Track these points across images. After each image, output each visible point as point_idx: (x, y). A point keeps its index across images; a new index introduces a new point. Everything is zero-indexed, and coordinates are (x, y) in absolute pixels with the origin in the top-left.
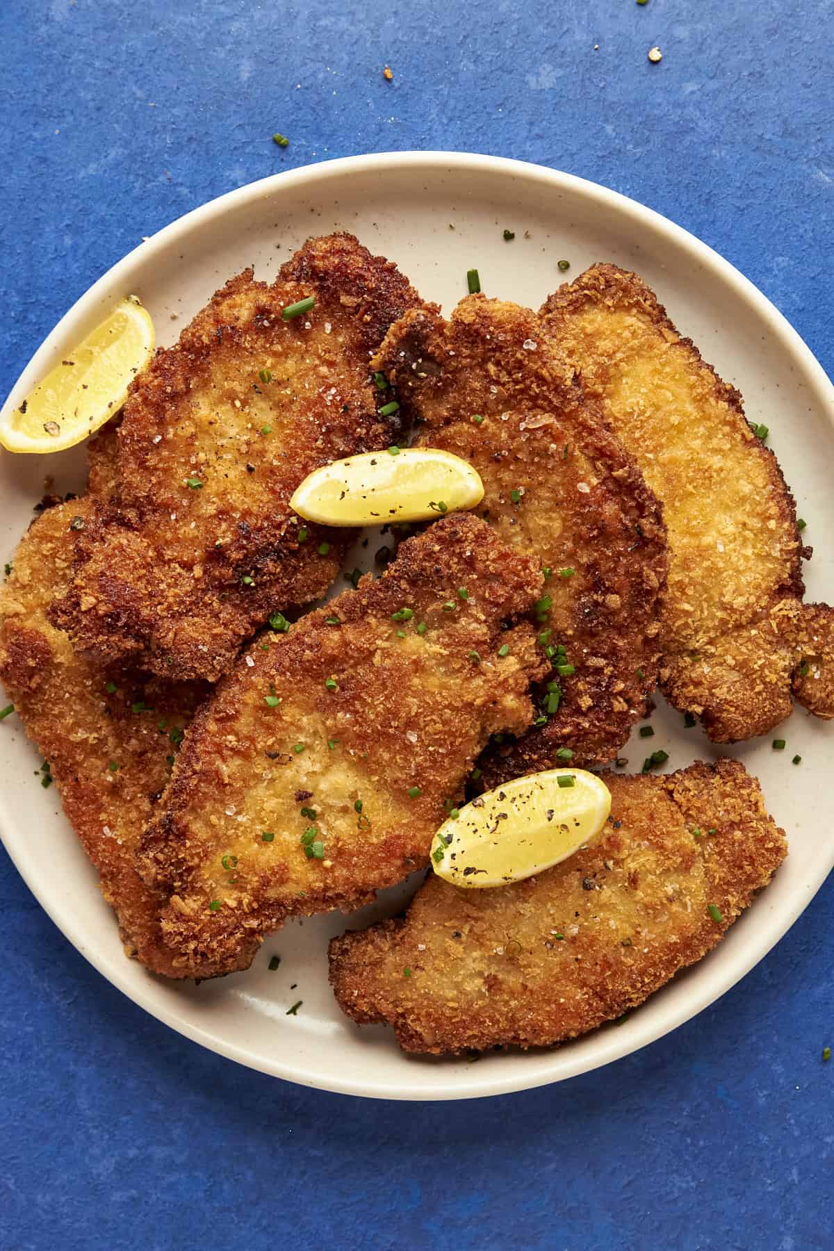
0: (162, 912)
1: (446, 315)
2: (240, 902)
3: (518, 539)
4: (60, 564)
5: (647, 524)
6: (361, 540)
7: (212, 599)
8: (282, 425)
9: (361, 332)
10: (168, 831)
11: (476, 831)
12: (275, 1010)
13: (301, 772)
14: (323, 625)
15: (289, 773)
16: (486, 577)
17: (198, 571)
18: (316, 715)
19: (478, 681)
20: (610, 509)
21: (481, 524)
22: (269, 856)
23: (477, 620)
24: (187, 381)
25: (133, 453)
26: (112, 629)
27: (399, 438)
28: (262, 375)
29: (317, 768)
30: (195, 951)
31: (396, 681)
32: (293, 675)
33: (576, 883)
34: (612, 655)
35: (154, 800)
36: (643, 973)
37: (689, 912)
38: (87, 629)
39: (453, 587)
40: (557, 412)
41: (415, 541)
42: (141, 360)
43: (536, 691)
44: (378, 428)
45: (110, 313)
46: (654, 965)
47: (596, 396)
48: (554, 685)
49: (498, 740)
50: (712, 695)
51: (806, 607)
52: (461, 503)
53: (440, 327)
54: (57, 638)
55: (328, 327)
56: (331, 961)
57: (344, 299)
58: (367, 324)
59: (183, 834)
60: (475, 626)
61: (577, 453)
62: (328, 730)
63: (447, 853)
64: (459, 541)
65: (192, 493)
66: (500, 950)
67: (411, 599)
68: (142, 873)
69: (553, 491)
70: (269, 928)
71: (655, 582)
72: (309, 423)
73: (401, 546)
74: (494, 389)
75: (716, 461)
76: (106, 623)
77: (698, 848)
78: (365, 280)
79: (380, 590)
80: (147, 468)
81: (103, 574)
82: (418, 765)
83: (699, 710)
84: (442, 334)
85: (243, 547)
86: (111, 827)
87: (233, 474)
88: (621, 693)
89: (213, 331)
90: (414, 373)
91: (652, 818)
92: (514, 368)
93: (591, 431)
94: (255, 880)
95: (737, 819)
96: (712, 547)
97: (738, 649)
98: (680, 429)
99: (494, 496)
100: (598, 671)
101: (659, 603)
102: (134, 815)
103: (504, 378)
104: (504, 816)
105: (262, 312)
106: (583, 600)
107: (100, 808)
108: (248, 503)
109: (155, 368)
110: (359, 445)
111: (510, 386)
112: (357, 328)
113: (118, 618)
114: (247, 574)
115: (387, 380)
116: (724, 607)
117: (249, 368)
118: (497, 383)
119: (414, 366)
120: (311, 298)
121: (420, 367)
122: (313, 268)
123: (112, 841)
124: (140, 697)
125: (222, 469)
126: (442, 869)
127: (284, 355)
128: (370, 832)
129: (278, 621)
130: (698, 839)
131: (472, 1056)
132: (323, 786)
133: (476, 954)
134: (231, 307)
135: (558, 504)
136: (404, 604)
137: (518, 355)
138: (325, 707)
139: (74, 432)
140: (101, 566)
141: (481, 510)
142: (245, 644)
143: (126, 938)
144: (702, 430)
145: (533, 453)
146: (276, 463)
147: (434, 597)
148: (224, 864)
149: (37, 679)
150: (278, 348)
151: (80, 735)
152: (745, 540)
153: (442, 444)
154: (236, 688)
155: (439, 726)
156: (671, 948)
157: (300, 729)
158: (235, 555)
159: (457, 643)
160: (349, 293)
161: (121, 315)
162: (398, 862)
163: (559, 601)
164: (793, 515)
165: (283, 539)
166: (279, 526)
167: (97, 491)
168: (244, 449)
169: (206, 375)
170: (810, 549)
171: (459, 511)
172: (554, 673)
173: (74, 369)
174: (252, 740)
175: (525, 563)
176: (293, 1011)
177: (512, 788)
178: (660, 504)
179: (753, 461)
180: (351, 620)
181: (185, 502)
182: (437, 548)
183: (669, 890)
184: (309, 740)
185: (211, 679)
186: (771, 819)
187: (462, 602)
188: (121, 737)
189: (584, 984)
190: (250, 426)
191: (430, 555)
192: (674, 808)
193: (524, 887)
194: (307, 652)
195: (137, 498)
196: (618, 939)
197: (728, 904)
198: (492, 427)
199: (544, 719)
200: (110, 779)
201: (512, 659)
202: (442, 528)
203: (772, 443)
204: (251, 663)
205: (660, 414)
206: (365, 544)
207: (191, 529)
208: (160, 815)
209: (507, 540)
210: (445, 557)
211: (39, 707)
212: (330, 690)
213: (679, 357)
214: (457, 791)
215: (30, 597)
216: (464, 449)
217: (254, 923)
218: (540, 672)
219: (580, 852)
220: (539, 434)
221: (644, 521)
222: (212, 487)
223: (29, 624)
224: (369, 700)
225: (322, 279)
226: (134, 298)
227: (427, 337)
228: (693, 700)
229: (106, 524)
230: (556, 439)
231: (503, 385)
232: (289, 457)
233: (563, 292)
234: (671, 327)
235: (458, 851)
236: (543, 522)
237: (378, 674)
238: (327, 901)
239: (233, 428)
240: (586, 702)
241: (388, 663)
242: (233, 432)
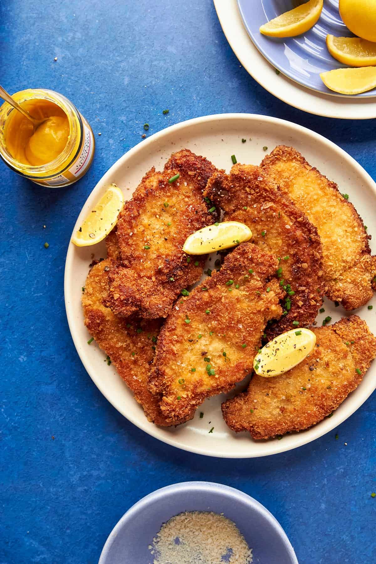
0: (160, 403)
1: (228, 173)
2: (188, 395)
3: (266, 249)
4: (103, 284)
5: (312, 236)
6: (209, 258)
7: (160, 288)
8: (174, 222)
9: (198, 184)
10: (158, 374)
11: (269, 356)
12: (204, 432)
13: (203, 344)
14: (201, 291)
15: (197, 346)
16: (258, 264)
17: (154, 279)
18: (204, 324)
19: (261, 302)
20: (299, 233)
21: (253, 245)
22: (196, 377)
23: (257, 280)
24: (138, 211)
25: (123, 240)
26: (127, 304)
27: (217, 219)
28: (164, 205)
29: (208, 343)
30: (175, 416)
31: (230, 307)
32: (193, 310)
33: (307, 369)
34: (307, 285)
35: (150, 364)
36: (336, 397)
37: (349, 373)
38: (118, 306)
39: (246, 269)
40: (272, 200)
41: (230, 255)
42: (120, 206)
43: (282, 302)
44: (209, 217)
45: (106, 191)
46: (340, 393)
47: (286, 193)
48: (288, 299)
49: (271, 322)
50: (345, 294)
51: (373, 257)
52: (244, 239)
53: (226, 178)
54: (105, 311)
55: (186, 184)
56: (223, 411)
57: (190, 173)
58: (199, 181)
59: (163, 374)
60: (256, 282)
61: (283, 215)
62: (209, 328)
63: (260, 366)
64: (246, 253)
65: (146, 250)
66: (284, 397)
67: (232, 277)
68: (151, 390)
69: (276, 230)
70: (199, 403)
71: (319, 257)
72: (184, 219)
73: (225, 258)
74: (250, 197)
75: (332, 210)
76: (124, 303)
77: (348, 349)
78: (196, 165)
79: (220, 275)
80: (129, 245)
81: (120, 285)
82: (244, 336)
83: (340, 300)
84: (227, 180)
85: (169, 268)
86: (136, 376)
87: (160, 242)
88: (313, 298)
89: (145, 192)
90: (219, 195)
91: (330, 341)
92: (256, 188)
93: (287, 206)
94: (191, 387)
95: (360, 336)
96: (336, 241)
97: (351, 276)
98: (317, 200)
99: (255, 235)
100: (303, 291)
101: (321, 263)
102: (144, 370)
103: (253, 192)
104: (278, 349)
105: (161, 182)
106: (294, 267)
107: (131, 369)
108: (167, 252)
109: (126, 209)
110: (204, 224)
111: (255, 195)
112: (196, 182)
113: (128, 300)
114: (171, 277)
115: (210, 200)
116: (344, 262)
117: (159, 203)
118: (250, 194)
119: (219, 193)
120: (178, 174)
121: (221, 194)
122: (177, 164)
123: (137, 381)
124: (138, 327)
125: (156, 241)
126: (259, 372)
127: (171, 196)
128: (230, 363)
129: (185, 292)
130: (348, 345)
131: (279, 437)
132: (211, 349)
133: (275, 400)
134: (149, 182)
135: (279, 234)
136: (230, 279)
137: (257, 183)
138: (206, 320)
139: (100, 236)
140: (119, 283)
141: (252, 241)
142: (174, 302)
143: (147, 415)
144: (325, 199)
145: (267, 217)
146: (175, 236)
147: (240, 274)
148: (180, 382)
149: (101, 327)
150: (169, 194)
151: (120, 344)
152: (347, 236)
153: (234, 219)
154: (174, 319)
155: (249, 321)
156: (345, 386)
157: (199, 330)
158: (166, 271)
159: (251, 289)
160: (191, 170)
161: (110, 191)
162: (242, 372)
163: (285, 270)
164: (363, 225)
165: (182, 263)
166: (179, 258)
167: (111, 256)
168: (162, 232)
169: (145, 208)
170: (370, 236)
171: (244, 242)
172: (287, 295)
173: (97, 213)
174: (182, 336)
175: (271, 257)
176: (211, 431)
177: (278, 339)
178: (316, 228)
179: (346, 208)
180: (211, 288)
181: (145, 255)
182: (239, 257)
183: (341, 365)
184: (203, 333)
185: (165, 317)
186: (372, 335)
187: (250, 275)
188: (135, 343)
189: (316, 405)
190: (163, 224)
191: (236, 260)
192: (338, 336)
193: (288, 374)
194: (197, 301)
195: (127, 256)
196: (326, 387)
197: (363, 367)
198: (251, 210)
199: (286, 312)
200: (133, 358)
201: (272, 292)
202: (239, 249)
203: (350, 200)
204: (177, 309)
205: (309, 196)
206: (210, 260)
207: (148, 264)
208: (154, 369)
209: (263, 250)
210: (242, 259)
211: (103, 337)
212: (208, 314)
213: (313, 175)
214: (259, 343)
215: (93, 298)
216: (242, 220)
217: (194, 402)
218: (282, 295)
219: (307, 357)
220: (269, 210)
221: (311, 235)
222: (153, 248)
223: (95, 308)
224: (223, 315)
225: (180, 167)
226: (114, 184)
227: (222, 182)
228: (338, 297)
229: (118, 267)
230: (275, 211)
231: (253, 195)
232: (179, 233)
233: (267, 158)
234: (308, 164)
235: (264, 365)
236: (275, 242)
237: (224, 305)
238: (218, 390)
239: (157, 225)
240: (300, 303)
241: (227, 301)
242: (157, 227)
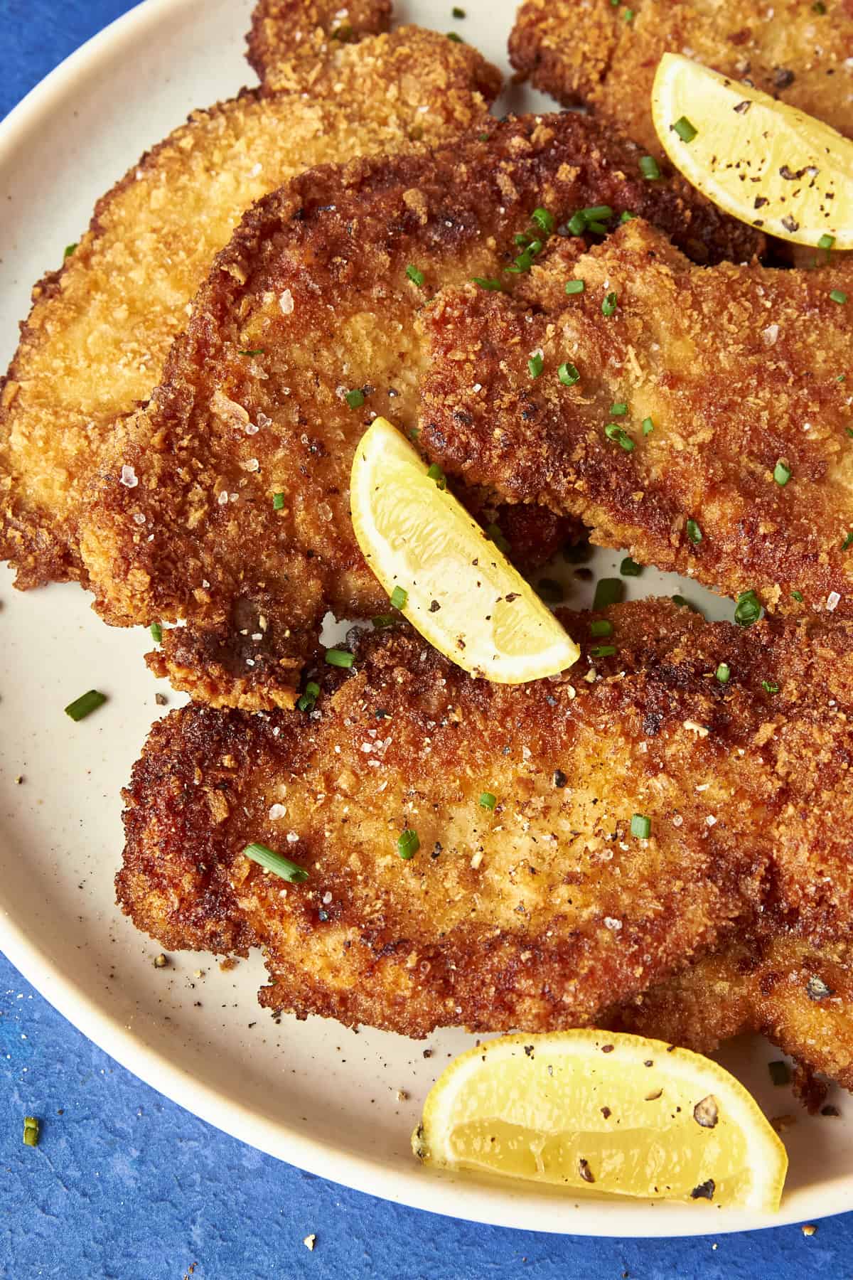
5: (284, 211)
7: (788, 696)
8: (466, 786)
9: (254, 763)
11: (830, 196)
16: (493, 355)
17: (764, 736)
19: (639, 288)
23: (559, 335)
24: (493, 947)
25: (660, 938)
28: (411, 857)
31: (718, 396)
32: (808, 532)
34: (485, 175)
39: (536, 390)
41: (506, 486)
43: (598, 236)
50: (449, 86)
55: (276, 813)
57: (219, 813)
62: (845, 447)
64: (468, 407)
67: (592, 436)
69: (316, 352)
72: (435, 750)
74: (223, 498)
75: (145, 243)
78: (172, 798)
79: (607, 486)
80: (668, 908)
82: (801, 309)
85: (682, 702)
90: (268, 635)
92: (175, 485)
93: (202, 346)
97: (372, 92)
100: (517, 179)
103: (197, 493)
104: (784, 170)
105: (315, 918)
106: (436, 238)
108: (614, 747)
110: (422, 660)
111: (204, 477)
112: (251, 771)
114: (716, 679)
117: (413, 884)
118: (211, 499)
119: (257, 637)
120: (248, 855)
125: (593, 812)
127: (359, 849)
134: (336, 971)
135: (330, 336)
136: (604, 441)
137: (153, 484)
139: (691, 1075)
144: (115, 280)
145: (281, 400)
146: (527, 753)
147: (567, 407)
150: (354, 862)
152: (227, 158)
155: (733, 309)
158: (703, 704)
159: (608, 344)
160: (206, 813)
161: (456, 1146)
165: (630, 669)
166: (616, 686)
169: (466, 928)
172: (558, 231)
180: (675, 508)
181: (678, 821)
187: (550, 367)
190: (499, 828)
192: (619, 53)
194: (762, 530)
195: (723, 891)
198: (279, 475)
204: (834, 597)
205: (124, 335)
210: (504, 418)
218: (569, 246)
220: (249, 399)
224: (765, 415)
225: (210, 865)
226: (416, 1143)
230: (243, 377)
231: (208, 489)
232: (506, 744)
236: (368, 347)
239: (517, 847)
240: (567, 173)
241: (697, 420)
242: (523, 842)
